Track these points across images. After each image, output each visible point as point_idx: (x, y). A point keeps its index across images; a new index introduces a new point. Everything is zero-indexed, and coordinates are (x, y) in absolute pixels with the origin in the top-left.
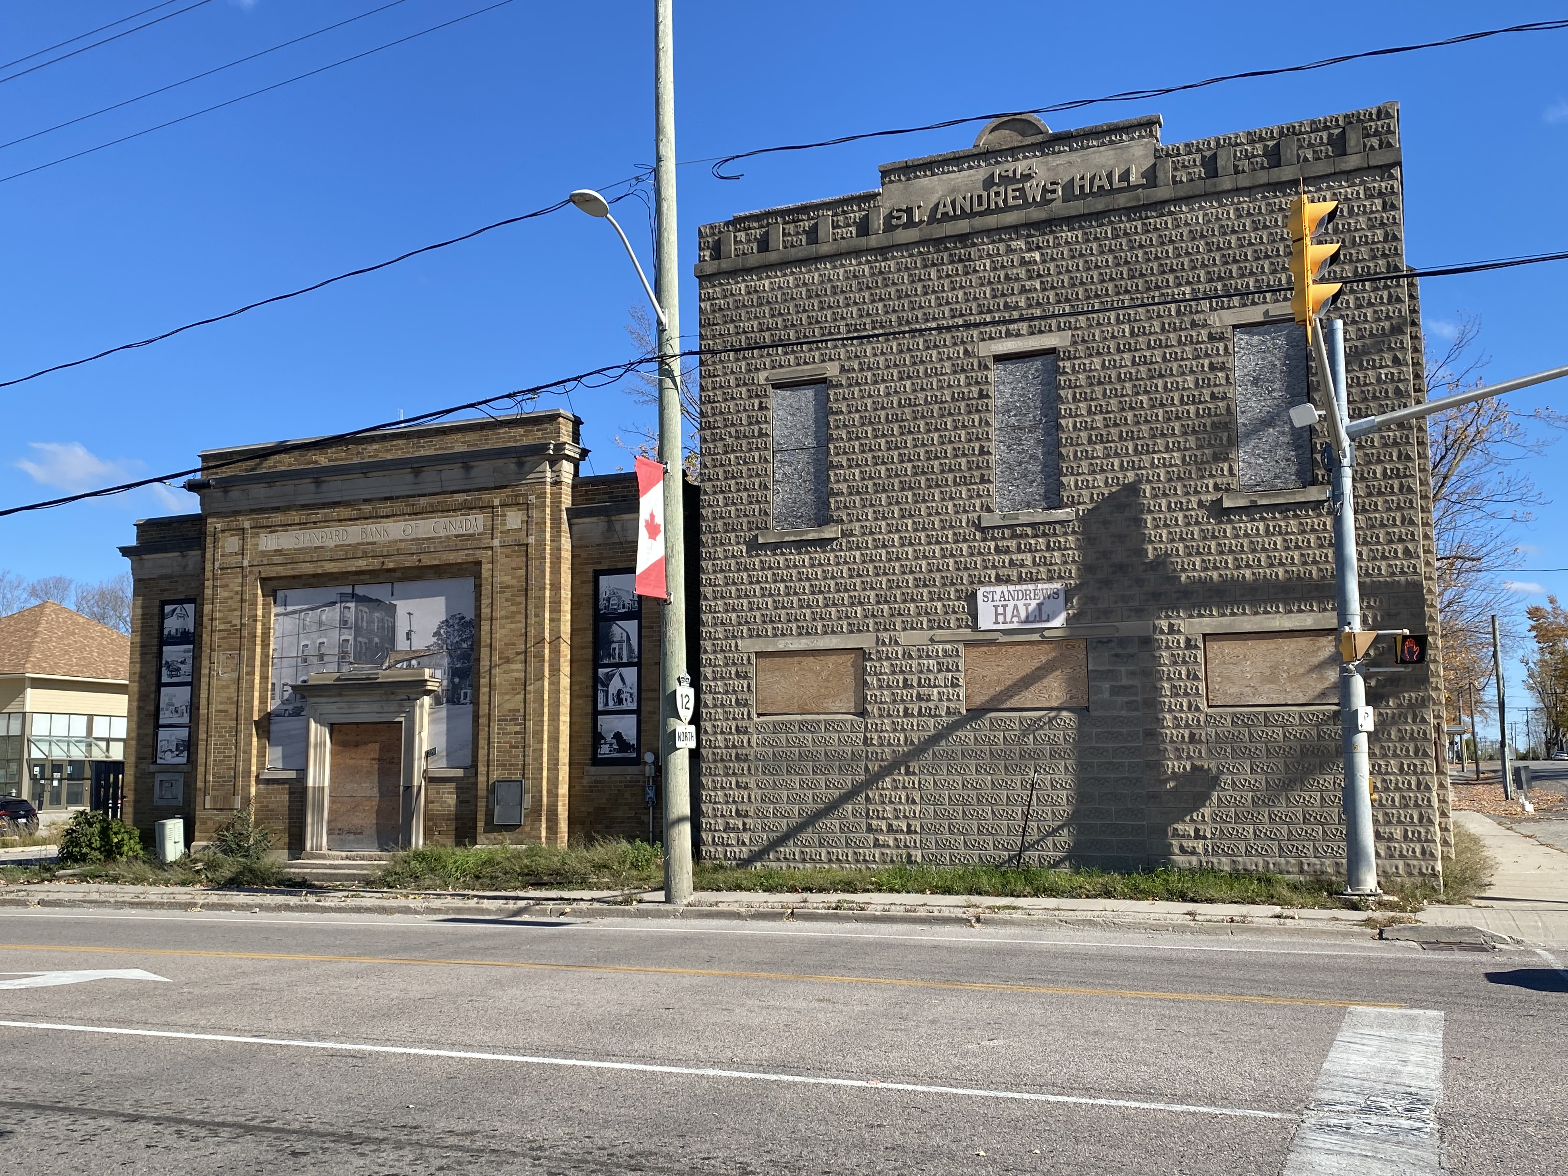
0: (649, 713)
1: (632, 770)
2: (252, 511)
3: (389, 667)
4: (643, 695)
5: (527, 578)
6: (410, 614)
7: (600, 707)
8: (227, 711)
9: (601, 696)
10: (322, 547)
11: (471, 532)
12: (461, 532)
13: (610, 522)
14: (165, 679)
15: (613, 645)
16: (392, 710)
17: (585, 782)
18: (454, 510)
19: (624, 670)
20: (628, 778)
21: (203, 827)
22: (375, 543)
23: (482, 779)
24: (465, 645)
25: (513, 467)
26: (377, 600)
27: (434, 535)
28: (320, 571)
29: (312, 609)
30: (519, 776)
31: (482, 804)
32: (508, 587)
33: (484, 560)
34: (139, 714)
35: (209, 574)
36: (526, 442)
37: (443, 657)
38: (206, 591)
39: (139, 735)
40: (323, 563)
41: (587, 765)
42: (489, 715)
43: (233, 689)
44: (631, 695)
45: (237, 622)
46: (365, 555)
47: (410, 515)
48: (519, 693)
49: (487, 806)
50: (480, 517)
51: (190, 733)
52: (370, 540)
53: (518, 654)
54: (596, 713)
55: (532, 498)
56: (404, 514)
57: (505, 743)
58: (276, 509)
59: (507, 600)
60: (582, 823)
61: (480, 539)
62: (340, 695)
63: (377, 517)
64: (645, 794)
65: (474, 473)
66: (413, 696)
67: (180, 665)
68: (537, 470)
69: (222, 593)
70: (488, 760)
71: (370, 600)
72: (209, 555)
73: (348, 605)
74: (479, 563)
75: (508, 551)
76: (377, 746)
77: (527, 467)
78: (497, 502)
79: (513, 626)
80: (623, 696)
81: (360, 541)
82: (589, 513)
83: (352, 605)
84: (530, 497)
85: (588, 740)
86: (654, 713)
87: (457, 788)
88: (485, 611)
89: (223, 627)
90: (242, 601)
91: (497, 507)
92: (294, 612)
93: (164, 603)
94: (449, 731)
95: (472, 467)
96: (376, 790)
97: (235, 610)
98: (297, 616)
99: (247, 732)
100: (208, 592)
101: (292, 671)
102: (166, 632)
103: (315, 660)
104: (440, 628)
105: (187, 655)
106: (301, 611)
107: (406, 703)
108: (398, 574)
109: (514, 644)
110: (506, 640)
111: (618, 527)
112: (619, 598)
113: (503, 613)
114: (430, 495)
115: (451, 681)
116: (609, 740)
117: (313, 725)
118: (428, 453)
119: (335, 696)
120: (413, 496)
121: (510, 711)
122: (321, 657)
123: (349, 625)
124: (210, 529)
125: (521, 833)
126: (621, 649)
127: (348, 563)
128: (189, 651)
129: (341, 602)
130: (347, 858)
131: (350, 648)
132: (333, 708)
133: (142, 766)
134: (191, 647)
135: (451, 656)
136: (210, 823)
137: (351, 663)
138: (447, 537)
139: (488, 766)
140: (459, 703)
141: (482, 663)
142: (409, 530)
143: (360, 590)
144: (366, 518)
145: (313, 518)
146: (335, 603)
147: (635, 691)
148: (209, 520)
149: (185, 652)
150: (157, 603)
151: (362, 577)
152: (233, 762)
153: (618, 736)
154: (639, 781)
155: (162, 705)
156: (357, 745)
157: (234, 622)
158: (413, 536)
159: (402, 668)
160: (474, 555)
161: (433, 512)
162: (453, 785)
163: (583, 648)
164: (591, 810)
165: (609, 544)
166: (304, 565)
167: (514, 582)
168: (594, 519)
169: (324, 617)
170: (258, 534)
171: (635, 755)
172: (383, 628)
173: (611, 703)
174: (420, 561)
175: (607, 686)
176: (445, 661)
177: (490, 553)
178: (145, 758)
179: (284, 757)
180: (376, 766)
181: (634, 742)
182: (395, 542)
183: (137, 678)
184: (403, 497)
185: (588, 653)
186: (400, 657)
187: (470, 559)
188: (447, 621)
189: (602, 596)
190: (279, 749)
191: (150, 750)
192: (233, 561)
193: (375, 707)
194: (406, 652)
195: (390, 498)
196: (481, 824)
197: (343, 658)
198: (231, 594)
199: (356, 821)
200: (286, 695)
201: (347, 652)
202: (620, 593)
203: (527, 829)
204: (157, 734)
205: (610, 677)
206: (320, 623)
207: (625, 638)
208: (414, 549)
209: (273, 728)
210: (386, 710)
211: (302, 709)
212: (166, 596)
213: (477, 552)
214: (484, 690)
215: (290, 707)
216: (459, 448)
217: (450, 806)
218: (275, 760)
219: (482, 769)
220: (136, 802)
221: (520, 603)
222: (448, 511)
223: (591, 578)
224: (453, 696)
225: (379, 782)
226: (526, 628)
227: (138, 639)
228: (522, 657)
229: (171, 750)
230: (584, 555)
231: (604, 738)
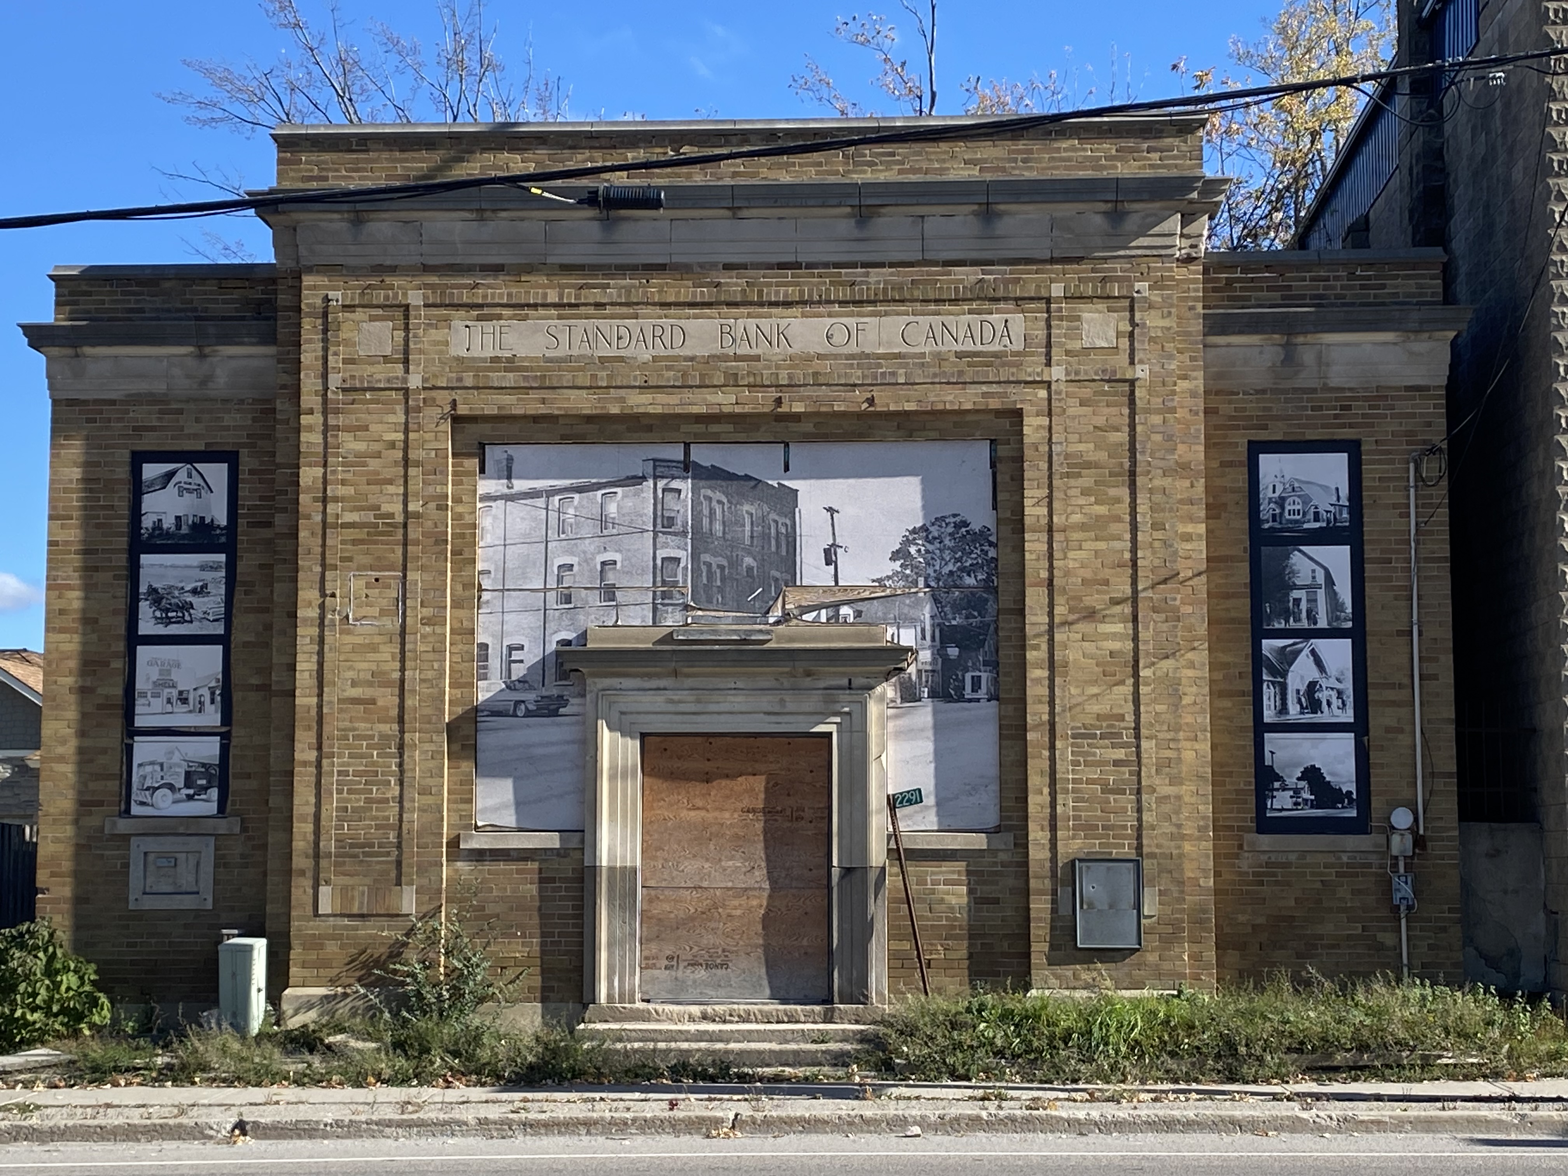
0: (1388, 730)
1: (1351, 842)
2: (427, 269)
3: (786, 617)
4: (1372, 694)
5: (1133, 450)
6: (831, 510)
7: (1269, 716)
8: (373, 701)
9: (1269, 694)
10: (621, 359)
11: (996, 347)
12: (969, 347)
13: (1289, 348)
14: (146, 627)
15: (1295, 594)
16: (807, 707)
17: (1245, 864)
18: (954, 301)
19: (1322, 645)
20: (1345, 858)
21: (313, 956)
22: (757, 358)
23: (1038, 853)
24: (970, 581)
25: (1098, 220)
26: (748, 478)
27: (904, 349)
28: (615, 410)
29: (580, 490)
30: (1127, 850)
31: (1040, 906)
32: (1088, 465)
33: (1026, 407)
34: (82, 703)
35: (309, 398)
36: (1124, 170)
37: (918, 603)
38: (304, 437)
39: (81, 751)
40: (622, 392)
41: (1248, 830)
42: (1052, 725)
43: (388, 653)
44: (1340, 694)
45: (396, 508)
46: (733, 381)
47: (842, 303)
48: (1122, 682)
49: (1054, 911)
50: (1017, 321)
51: (225, 750)
52: (744, 350)
53: (1115, 602)
54: (1260, 728)
55: (1142, 286)
56: (829, 302)
57: (1089, 781)
58: (497, 269)
59: (1085, 492)
60: (1241, 947)
61: (1019, 365)
62: (676, 674)
63: (761, 304)
64: (1388, 888)
65: (1003, 226)
66: (858, 681)
67: (190, 598)
68: (1156, 230)
69: (350, 444)
70: (1053, 817)
71: (731, 477)
72: (310, 355)
73: (675, 484)
74: (1017, 415)
75: (1086, 392)
76: (759, 783)
77: (1131, 223)
78: (1057, 290)
79: (1102, 545)
80: (1322, 696)
81: (719, 351)
82: (1252, 325)
83: (685, 486)
84: (1137, 286)
85: (1246, 781)
86: (1401, 731)
87: (969, 873)
88: (1034, 512)
89: (350, 517)
90: (406, 462)
91: (1058, 300)
92: (534, 494)
93: (139, 459)
94: (939, 756)
95: (1000, 215)
96: (760, 874)
97: (390, 482)
98: (541, 502)
99: (427, 747)
100: (311, 439)
101: (534, 620)
102: (147, 522)
103: (594, 599)
104: (907, 542)
105: (208, 576)
106: (551, 493)
107: (844, 696)
108: (808, 427)
109: (1106, 583)
110: (1088, 574)
111: (1308, 357)
112: (1306, 500)
113: (1076, 518)
114: (892, 265)
115: (940, 652)
116: (1291, 781)
117: (606, 736)
118: (883, 177)
119: (658, 676)
120: (854, 265)
121: (1099, 717)
122: (609, 592)
123: (678, 527)
124: (310, 299)
125: (1139, 966)
126: (1312, 601)
127: (687, 395)
128: (213, 568)
129: (656, 477)
130: (705, 1017)
131: (684, 577)
132: (658, 701)
133: (93, 821)
134: (222, 558)
135: (936, 600)
136: (332, 947)
137: (686, 607)
138: (940, 358)
139: (1053, 828)
140: (961, 698)
141: (1029, 619)
142: (840, 337)
143: (702, 455)
144: (730, 304)
145: (596, 295)
146: (644, 478)
147: (1348, 686)
148: (308, 280)
149: (203, 568)
150: (125, 456)
151: (714, 428)
152: (392, 811)
153: (1312, 775)
154: (1369, 865)
155: (140, 685)
156: (707, 778)
157: (386, 508)
158: (852, 349)
159: (816, 621)
160: (1005, 395)
161: (902, 301)
162: (961, 866)
163: (1227, 596)
164: (1261, 920)
165: (1285, 391)
166: (573, 394)
167: (1102, 456)
168: (1254, 339)
169: (612, 509)
170: (447, 319)
171: (1353, 813)
172: (765, 537)
173: (1294, 709)
174: (871, 401)
175: (1284, 674)
176: (926, 612)
177: (1043, 393)
178: (100, 803)
179: (520, 804)
180: (759, 826)
181: (1349, 786)
182: (808, 359)
183: (71, 621)
184: (826, 265)
185: (1242, 607)
186: (808, 599)
187: (994, 404)
188: (924, 528)
189: (1266, 493)
190: (507, 785)
191: (113, 785)
192: (381, 373)
193: (766, 702)
194: (826, 589)
195: (796, 265)
196: (1039, 949)
197: (664, 595)
198: (376, 447)
199: (709, 939)
200: (518, 672)
201: (675, 584)
202: (1307, 490)
203: (1152, 958)
204: (129, 750)
205: (1288, 657)
206: (603, 521)
207: (1321, 579)
208: (856, 376)
209: (485, 740)
210: (791, 707)
211: (562, 702)
212: (148, 443)
213: (1011, 389)
214: (1037, 674)
215: (531, 696)
216: (959, 172)
217: (951, 909)
218: (496, 809)
219: (1038, 835)
220: (79, 900)
221: (1118, 500)
222: (937, 301)
223: (1244, 457)
224: (946, 684)
225: (768, 860)
226: (1134, 550)
227: (73, 534)
228: (1127, 609)
229: (171, 787)
230: (1226, 409)
231: (1279, 778)
